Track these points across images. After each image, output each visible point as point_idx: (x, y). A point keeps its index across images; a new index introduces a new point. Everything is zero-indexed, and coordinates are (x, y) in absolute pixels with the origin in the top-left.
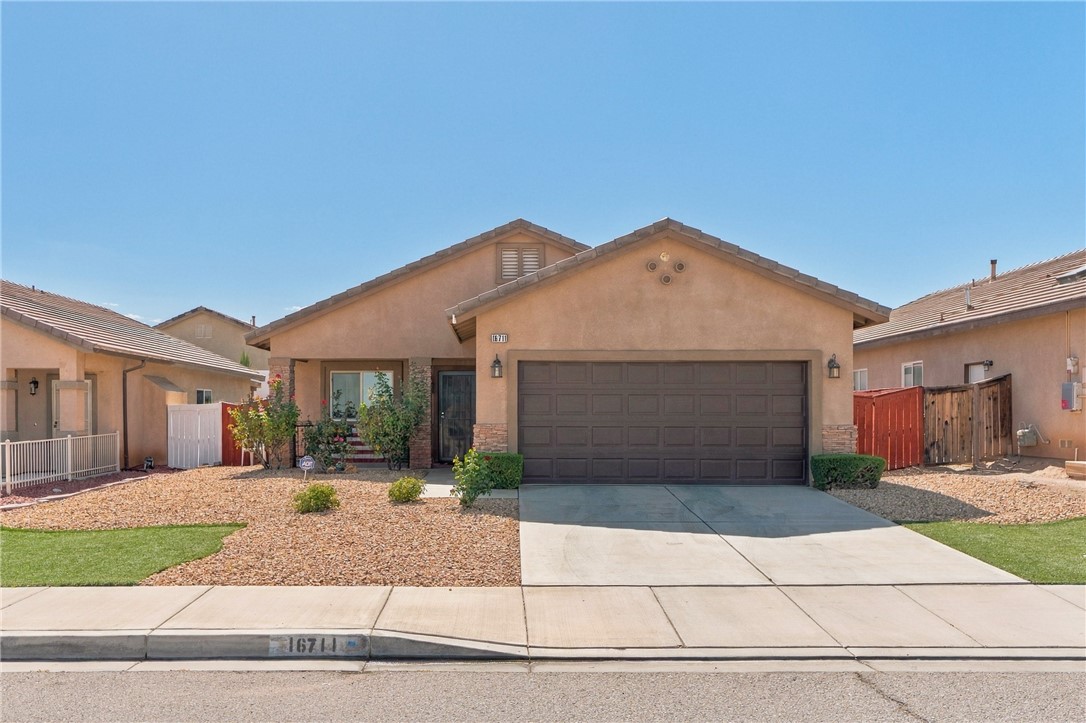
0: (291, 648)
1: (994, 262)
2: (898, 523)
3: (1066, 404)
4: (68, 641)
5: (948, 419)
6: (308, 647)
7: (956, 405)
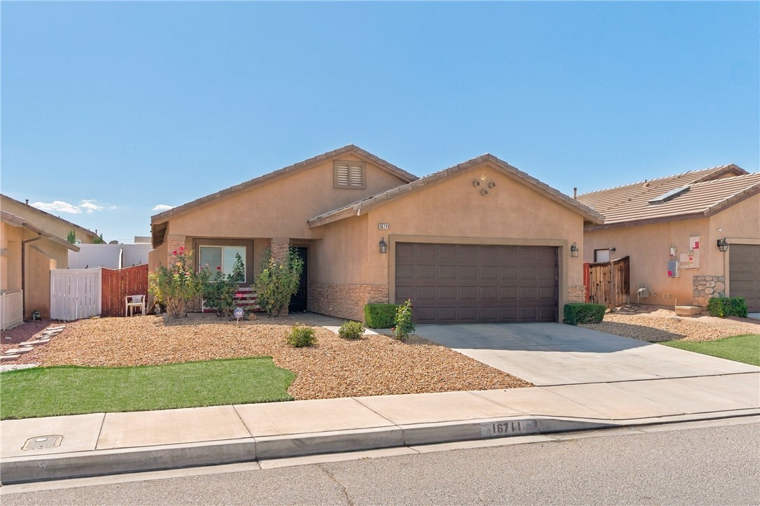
0: (494, 430)
1: (575, 189)
2: (655, 342)
3: (670, 274)
4: (351, 437)
5: (598, 282)
6: (504, 429)
7: (602, 274)
